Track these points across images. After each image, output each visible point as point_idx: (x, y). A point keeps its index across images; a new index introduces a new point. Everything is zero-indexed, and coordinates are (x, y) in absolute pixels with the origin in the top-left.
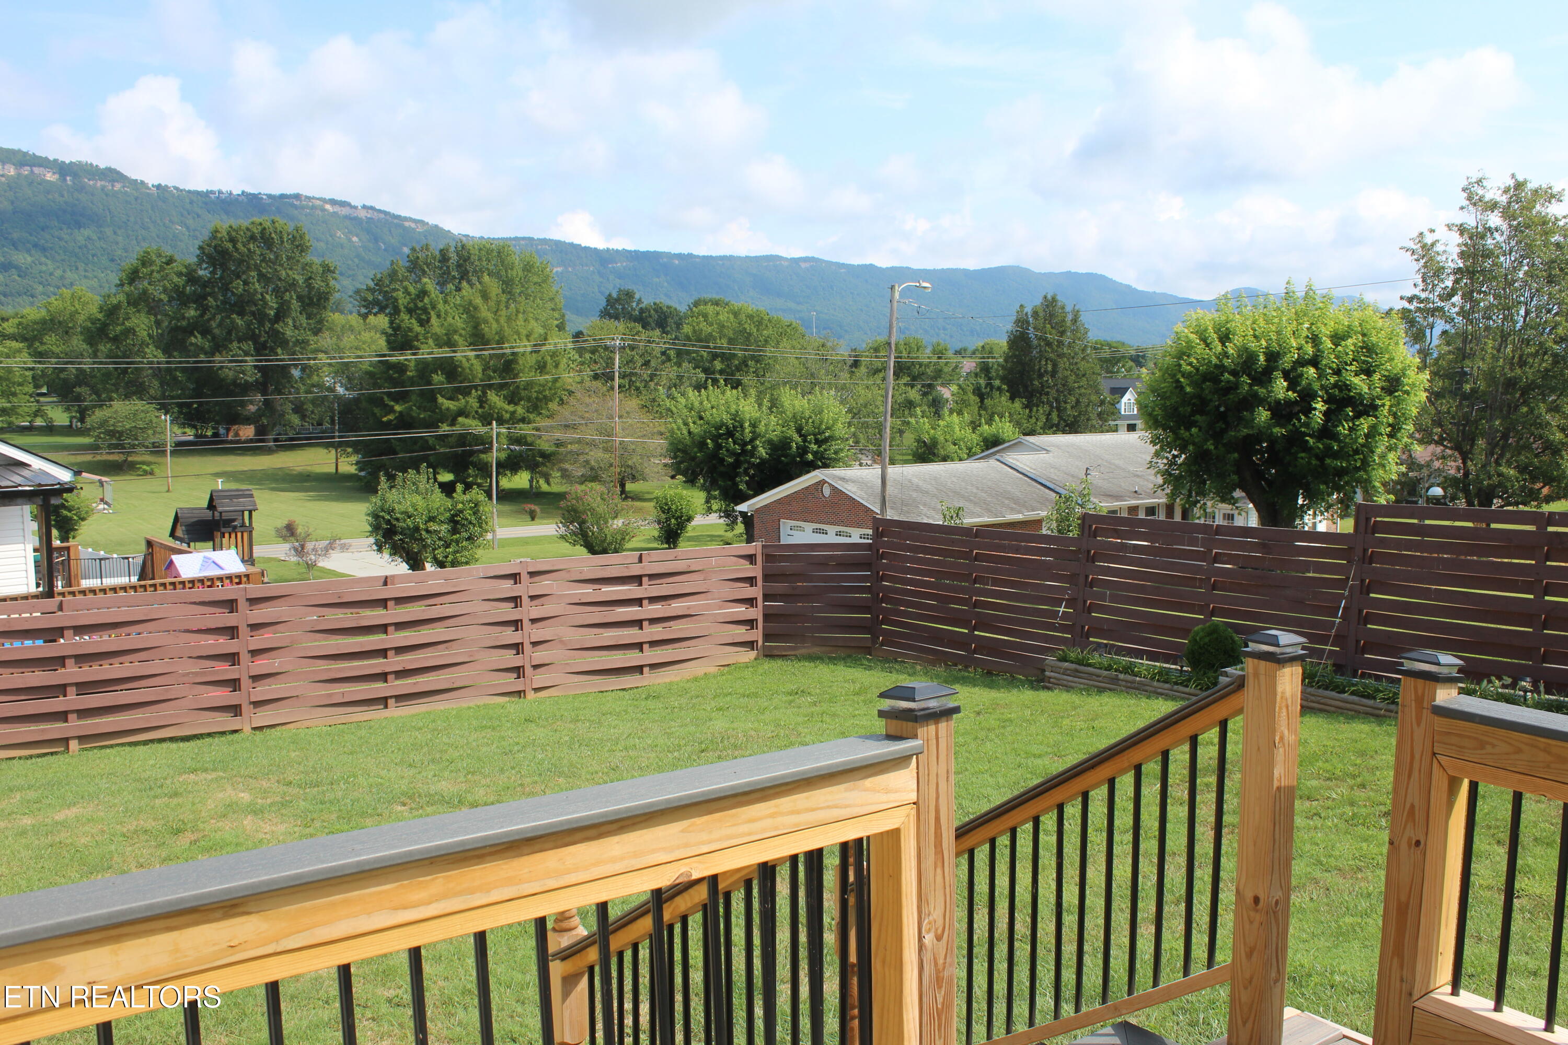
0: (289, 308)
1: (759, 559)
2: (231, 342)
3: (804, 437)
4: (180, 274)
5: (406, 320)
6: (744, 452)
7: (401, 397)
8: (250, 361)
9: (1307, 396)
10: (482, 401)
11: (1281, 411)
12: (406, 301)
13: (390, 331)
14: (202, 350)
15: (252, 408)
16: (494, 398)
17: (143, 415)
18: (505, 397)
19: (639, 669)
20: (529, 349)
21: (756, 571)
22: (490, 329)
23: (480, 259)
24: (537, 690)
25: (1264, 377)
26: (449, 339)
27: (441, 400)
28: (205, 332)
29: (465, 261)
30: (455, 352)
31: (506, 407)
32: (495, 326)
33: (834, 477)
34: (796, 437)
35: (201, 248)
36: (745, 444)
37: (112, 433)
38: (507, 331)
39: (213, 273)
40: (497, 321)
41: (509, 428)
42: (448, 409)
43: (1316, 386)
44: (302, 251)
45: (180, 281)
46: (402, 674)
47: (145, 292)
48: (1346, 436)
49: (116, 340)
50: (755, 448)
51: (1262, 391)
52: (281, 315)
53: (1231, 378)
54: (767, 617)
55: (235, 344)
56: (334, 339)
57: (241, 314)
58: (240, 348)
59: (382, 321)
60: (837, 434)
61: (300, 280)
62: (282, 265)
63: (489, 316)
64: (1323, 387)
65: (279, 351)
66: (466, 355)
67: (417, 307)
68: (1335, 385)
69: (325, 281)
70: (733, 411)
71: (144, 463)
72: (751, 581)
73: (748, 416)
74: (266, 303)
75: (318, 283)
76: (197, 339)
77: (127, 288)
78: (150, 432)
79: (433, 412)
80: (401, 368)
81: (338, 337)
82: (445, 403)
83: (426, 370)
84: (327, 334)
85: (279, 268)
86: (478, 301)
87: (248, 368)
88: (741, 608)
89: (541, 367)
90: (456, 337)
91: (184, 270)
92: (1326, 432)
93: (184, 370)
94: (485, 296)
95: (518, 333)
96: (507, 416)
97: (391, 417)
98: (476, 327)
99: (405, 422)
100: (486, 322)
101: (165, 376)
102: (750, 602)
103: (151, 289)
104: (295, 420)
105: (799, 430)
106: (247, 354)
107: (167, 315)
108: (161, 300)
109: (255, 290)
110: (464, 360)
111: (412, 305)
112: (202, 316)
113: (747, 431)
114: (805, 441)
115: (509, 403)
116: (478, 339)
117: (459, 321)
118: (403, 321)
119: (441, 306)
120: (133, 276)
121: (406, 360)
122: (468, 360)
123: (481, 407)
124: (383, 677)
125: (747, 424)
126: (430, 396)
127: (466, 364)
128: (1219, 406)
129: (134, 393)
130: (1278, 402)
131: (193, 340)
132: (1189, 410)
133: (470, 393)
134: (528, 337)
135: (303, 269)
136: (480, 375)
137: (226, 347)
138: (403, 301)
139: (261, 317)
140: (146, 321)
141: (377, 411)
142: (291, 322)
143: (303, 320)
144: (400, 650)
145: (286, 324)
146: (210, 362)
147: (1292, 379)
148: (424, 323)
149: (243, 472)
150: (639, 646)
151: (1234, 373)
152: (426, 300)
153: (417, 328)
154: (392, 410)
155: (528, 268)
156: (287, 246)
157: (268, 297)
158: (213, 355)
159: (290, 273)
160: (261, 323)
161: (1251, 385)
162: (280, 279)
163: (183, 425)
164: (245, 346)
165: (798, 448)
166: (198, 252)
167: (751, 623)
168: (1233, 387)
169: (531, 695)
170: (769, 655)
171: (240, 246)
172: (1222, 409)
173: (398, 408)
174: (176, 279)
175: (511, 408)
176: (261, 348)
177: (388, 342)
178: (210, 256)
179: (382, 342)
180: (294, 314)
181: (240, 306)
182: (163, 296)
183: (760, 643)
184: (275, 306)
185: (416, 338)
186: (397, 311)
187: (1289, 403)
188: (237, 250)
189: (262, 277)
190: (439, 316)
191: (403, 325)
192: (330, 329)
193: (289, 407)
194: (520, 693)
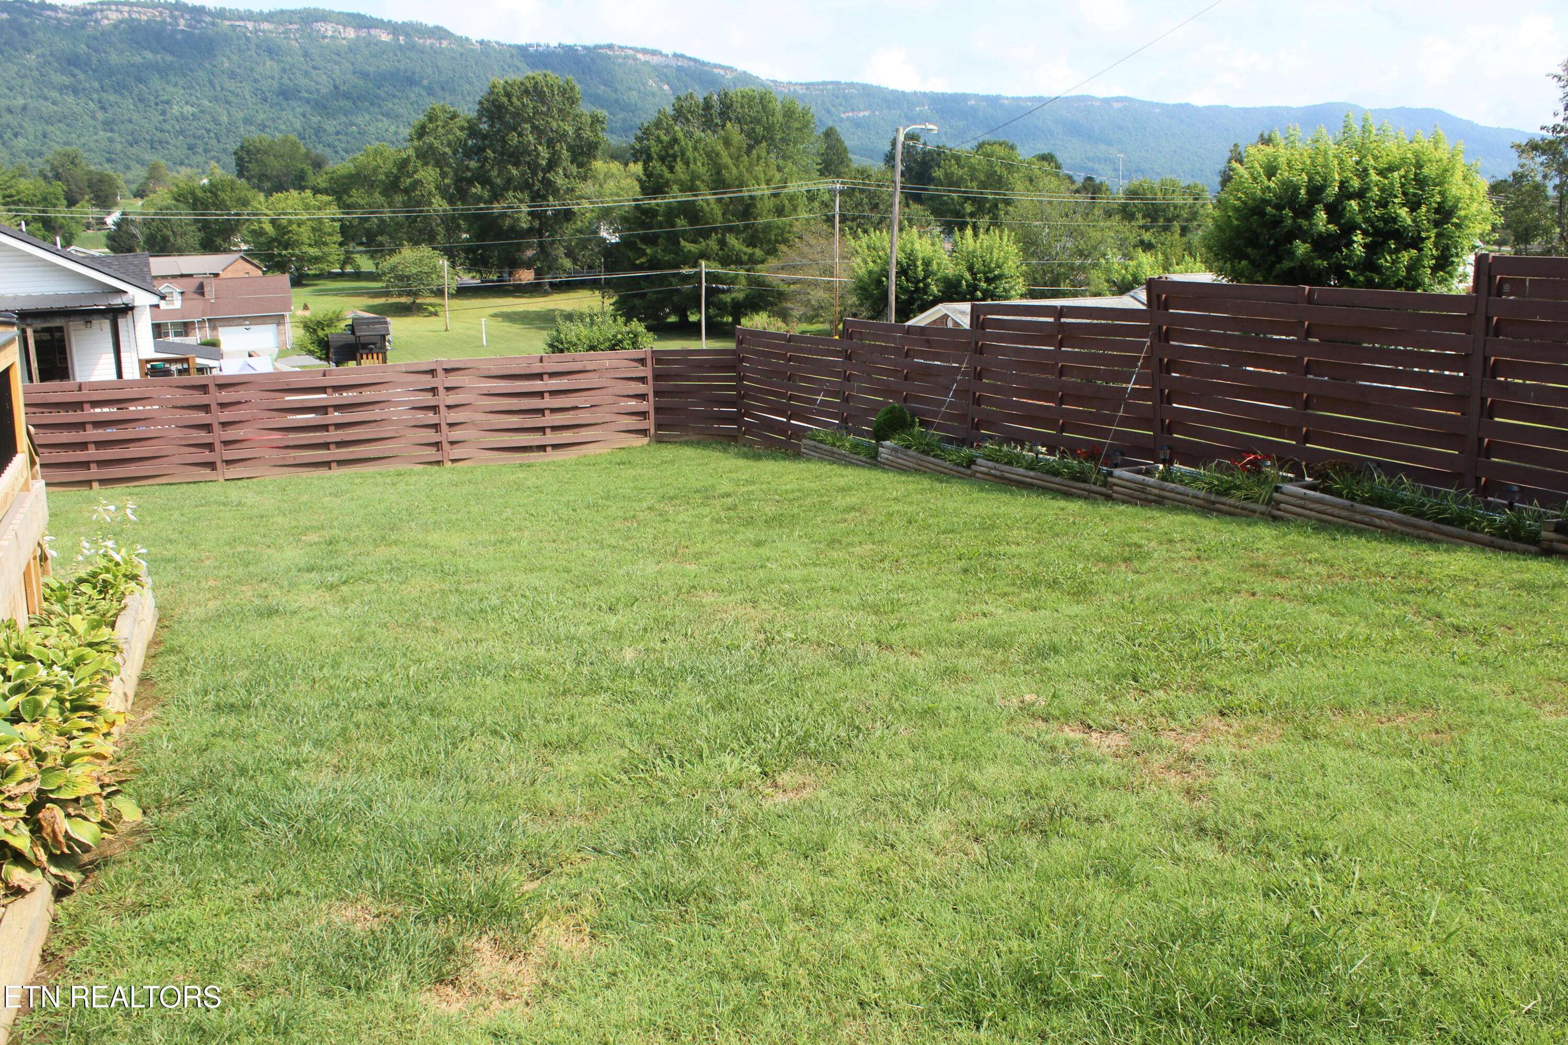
0: (560, 158)
1: (649, 362)
2: (507, 190)
3: (973, 274)
4: (462, 129)
5: (657, 166)
6: (917, 289)
7: (652, 240)
8: (525, 208)
9: (1349, 229)
10: (722, 243)
11: (1323, 244)
12: (657, 149)
13: (644, 178)
14: (480, 199)
15: (530, 253)
16: (733, 241)
17: (428, 261)
18: (744, 241)
19: (542, 448)
20: (767, 192)
21: (647, 372)
22: (732, 172)
23: (742, 107)
24: (453, 461)
25: (1306, 211)
26: (693, 185)
27: (683, 243)
28: (485, 181)
29: (728, 108)
30: (696, 195)
31: (745, 249)
32: (735, 171)
33: (955, 310)
34: (967, 276)
35: (480, 103)
36: (919, 281)
37: (400, 278)
38: (747, 175)
39: (492, 126)
40: (738, 168)
41: (748, 270)
42: (690, 251)
43: (1359, 219)
44: (573, 103)
45: (462, 135)
46: (341, 444)
47: (431, 147)
48: (1387, 268)
49: (406, 191)
50: (927, 286)
51: (1304, 223)
52: (552, 164)
53: (1274, 211)
54: (658, 410)
55: (511, 193)
56: (597, 186)
57: (517, 164)
58: (515, 197)
59: (637, 168)
60: (1006, 272)
61: (571, 131)
62: (553, 117)
63: (729, 161)
64: (1367, 220)
65: (551, 198)
66: (706, 199)
67: (668, 155)
68: (1381, 218)
69: (594, 131)
70: (908, 251)
71: (431, 305)
72: (643, 380)
73: (920, 255)
74: (538, 154)
75: (587, 133)
76: (477, 189)
77: (416, 143)
78: (434, 276)
79: (677, 254)
80: (650, 213)
81: (601, 186)
82: (688, 246)
83: (672, 212)
84: (590, 182)
85: (550, 120)
86: (720, 147)
87: (523, 215)
88: (632, 403)
89: (780, 212)
90: (698, 183)
91: (466, 125)
92: (1369, 264)
93: (466, 217)
94: (727, 143)
95: (757, 180)
96: (745, 258)
97: (643, 260)
98: (718, 173)
99: (653, 264)
100: (727, 168)
101: (451, 223)
102: (642, 397)
103: (436, 144)
104: (568, 263)
105: (970, 269)
106: (521, 201)
107: (451, 167)
108: (445, 153)
109: (529, 142)
110: (705, 205)
111: (663, 153)
112: (483, 166)
113: (920, 269)
114: (975, 279)
115: (748, 246)
116: (719, 183)
117: (700, 167)
118: (654, 168)
119: (690, 154)
120: (421, 132)
121: (657, 205)
122: (708, 204)
123: (721, 249)
124: (326, 445)
125: (919, 263)
126: (673, 239)
127: (707, 209)
128: (1270, 239)
129: (424, 241)
130: (1320, 234)
131: (474, 190)
132: (1242, 242)
133: (710, 236)
134: (768, 182)
135: (574, 120)
136: (720, 219)
137: (502, 195)
138: (655, 149)
139: (534, 167)
140: (432, 173)
141: (631, 254)
142: (561, 172)
143: (574, 169)
144: (338, 426)
145: (557, 173)
146: (488, 209)
147: (1334, 212)
148: (671, 169)
149: (515, 313)
150: (542, 430)
151: (1279, 207)
152: (676, 148)
153: (668, 175)
154: (644, 253)
155: (789, 113)
156: (558, 98)
157: (540, 148)
158: (492, 203)
159: (561, 124)
160: (534, 173)
161: (1294, 219)
162: (552, 131)
163: (470, 271)
164: (520, 196)
165: (968, 286)
166: (478, 107)
167: (643, 414)
168: (1277, 222)
169: (448, 465)
170: (660, 440)
171: (514, 100)
172: (1272, 242)
173: (648, 251)
174: (459, 133)
175: (749, 250)
176: (536, 196)
177: (642, 188)
178: (488, 110)
179: (638, 189)
180: (565, 164)
181: (516, 156)
182: (447, 150)
183: (652, 431)
184: (547, 156)
185: (667, 182)
186: (649, 158)
187: (1330, 235)
188: (512, 103)
189: (535, 128)
190: (687, 163)
191: (655, 172)
192: (594, 177)
193: (561, 252)
194: (438, 463)
